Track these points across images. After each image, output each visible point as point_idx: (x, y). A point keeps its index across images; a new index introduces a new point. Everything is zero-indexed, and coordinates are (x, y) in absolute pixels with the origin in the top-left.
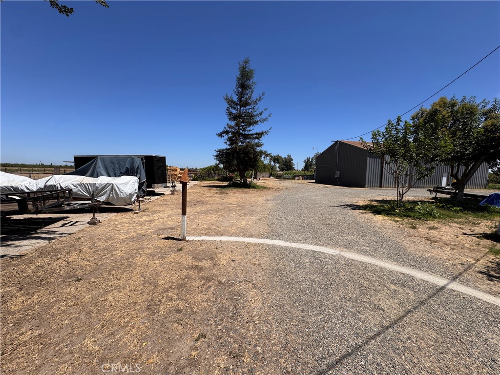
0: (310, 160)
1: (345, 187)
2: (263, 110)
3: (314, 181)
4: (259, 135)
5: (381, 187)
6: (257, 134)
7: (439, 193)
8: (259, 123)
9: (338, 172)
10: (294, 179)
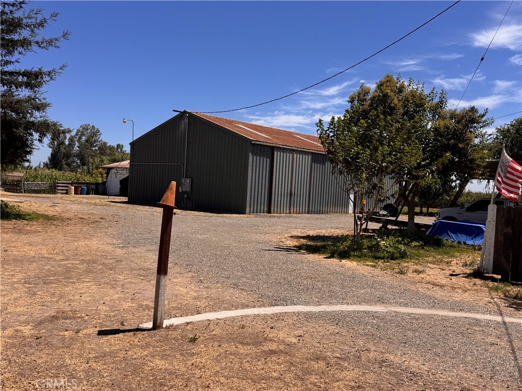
0: (67, 142)
1: (202, 213)
2: (47, 17)
3: (125, 199)
4: (33, 79)
5: (269, 212)
6: (25, 74)
7: (371, 221)
8: (35, 47)
9: (188, 181)
10: (55, 193)
